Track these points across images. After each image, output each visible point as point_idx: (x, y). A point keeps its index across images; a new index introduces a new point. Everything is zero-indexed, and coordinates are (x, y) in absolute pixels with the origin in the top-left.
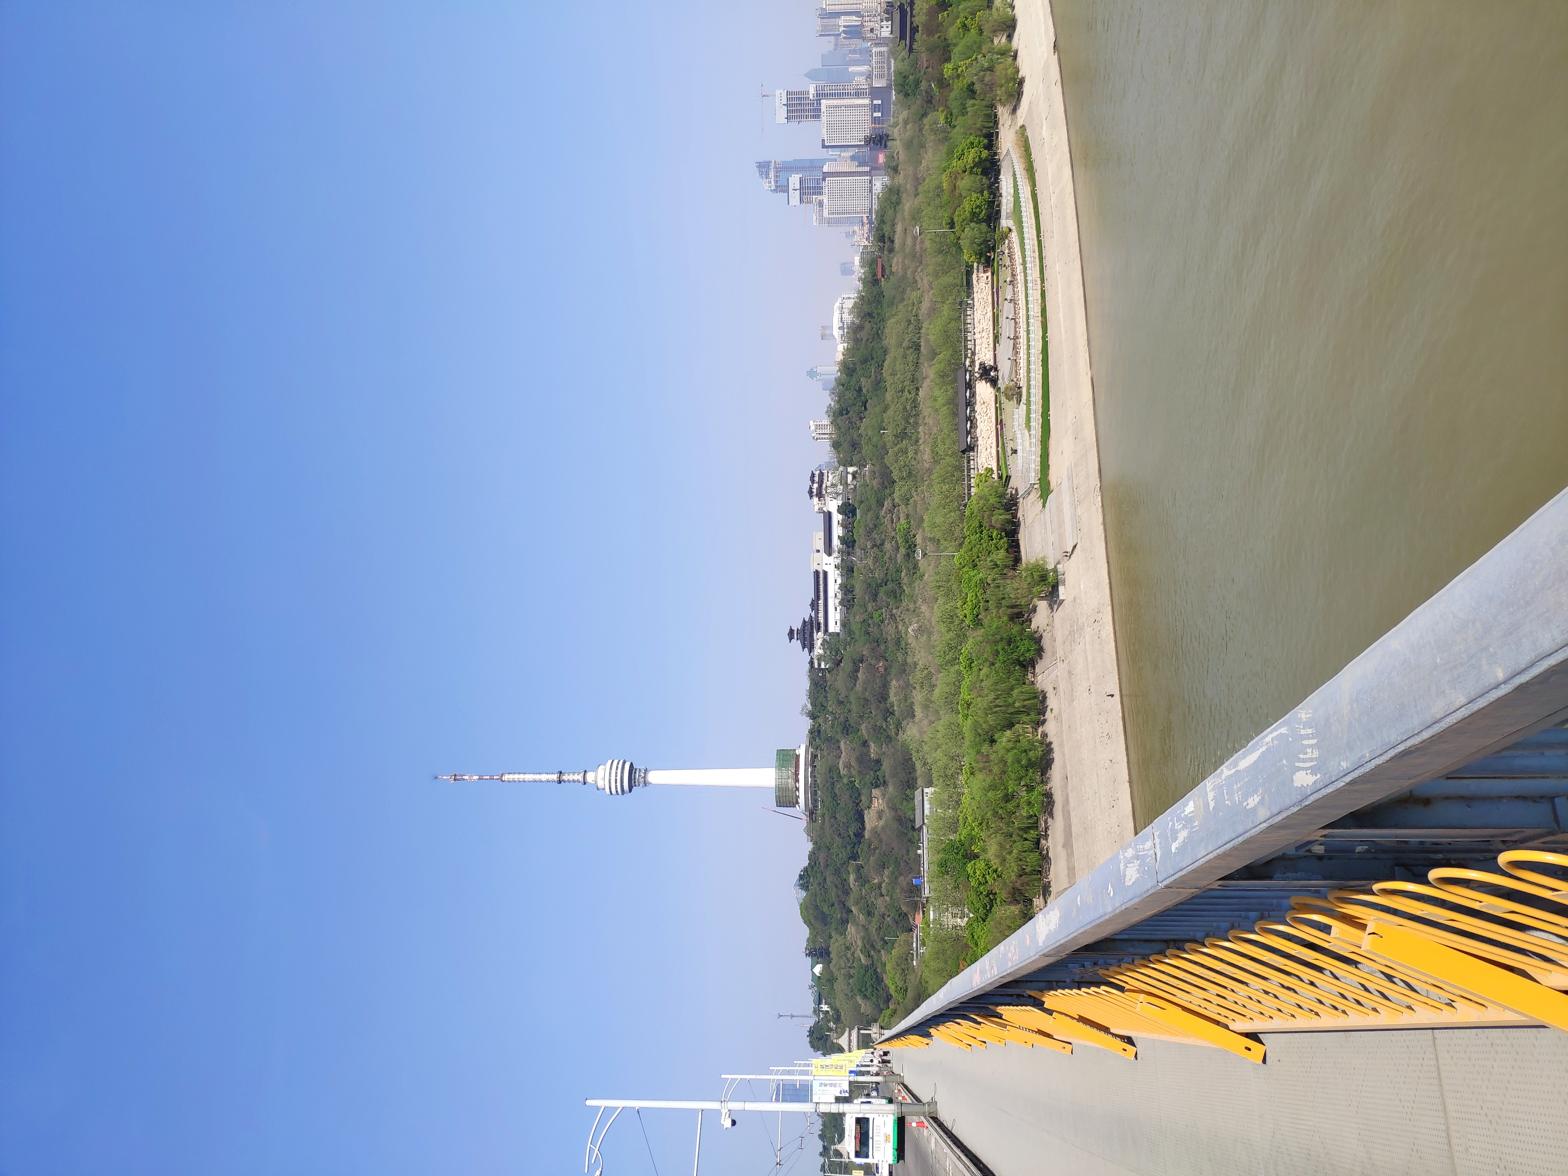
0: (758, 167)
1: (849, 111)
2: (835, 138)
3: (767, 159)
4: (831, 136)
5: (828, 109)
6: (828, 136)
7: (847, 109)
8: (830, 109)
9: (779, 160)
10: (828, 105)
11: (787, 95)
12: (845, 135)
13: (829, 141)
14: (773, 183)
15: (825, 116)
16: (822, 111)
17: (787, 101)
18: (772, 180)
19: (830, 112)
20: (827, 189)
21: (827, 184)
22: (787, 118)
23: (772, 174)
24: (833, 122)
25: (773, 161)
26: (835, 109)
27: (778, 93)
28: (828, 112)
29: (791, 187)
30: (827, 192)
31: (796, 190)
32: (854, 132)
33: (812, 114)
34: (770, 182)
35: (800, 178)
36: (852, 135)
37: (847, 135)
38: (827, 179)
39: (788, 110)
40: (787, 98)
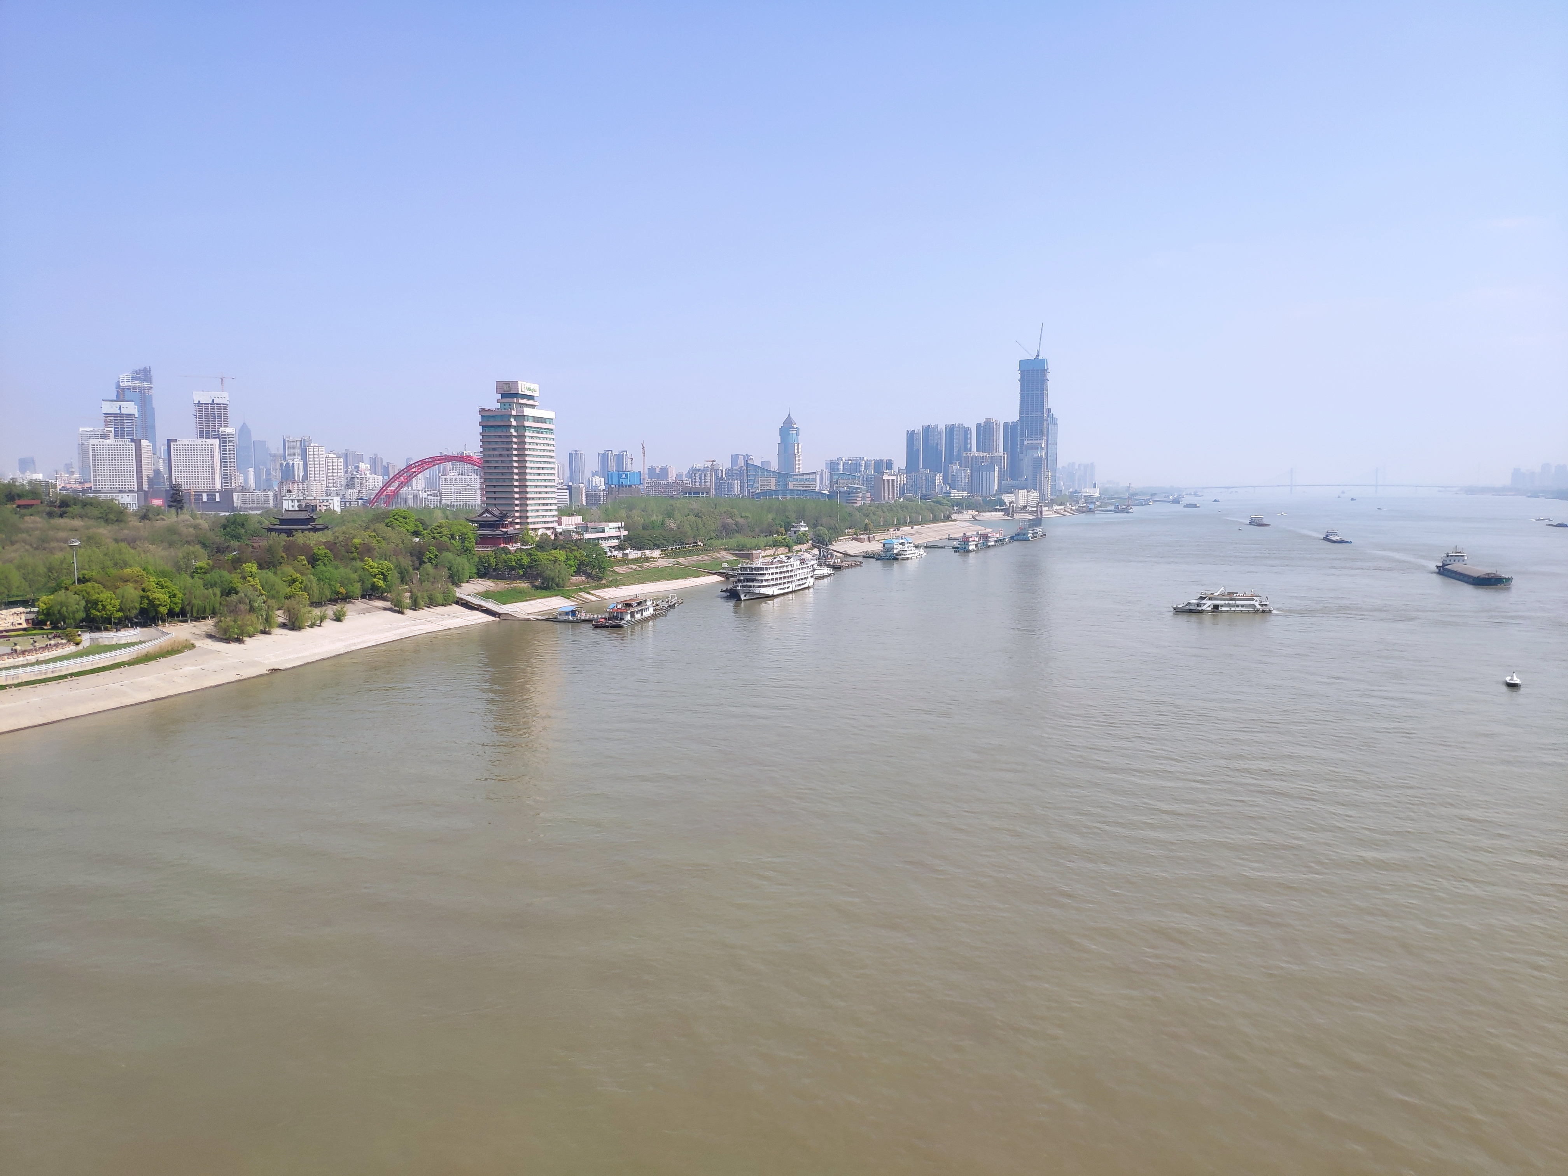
0: (145, 369)
1: (208, 468)
2: (179, 454)
3: (154, 380)
4: (181, 449)
5: (210, 446)
6: (181, 446)
7: (210, 466)
8: (209, 449)
9: (153, 392)
10: (214, 446)
11: (223, 404)
12: (182, 463)
13: (175, 446)
14: (127, 384)
15: (202, 443)
16: (207, 440)
17: (217, 404)
18: (130, 384)
19: (207, 449)
20: (122, 444)
21: (128, 443)
22: (199, 403)
23: (137, 384)
24: (196, 451)
25: (152, 386)
26: (210, 454)
27: (226, 394)
28: (207, 446)
29: (123, 404)
30: (118, 444)
31: (120, 409)
32: (185, 473)
33: (204, 429)
34: (128, 382)
35: (134, 415)
36: (182, 471)
37: (182, 466)
38: (133, 444)
39: (208, 404)
40: (220, 404)
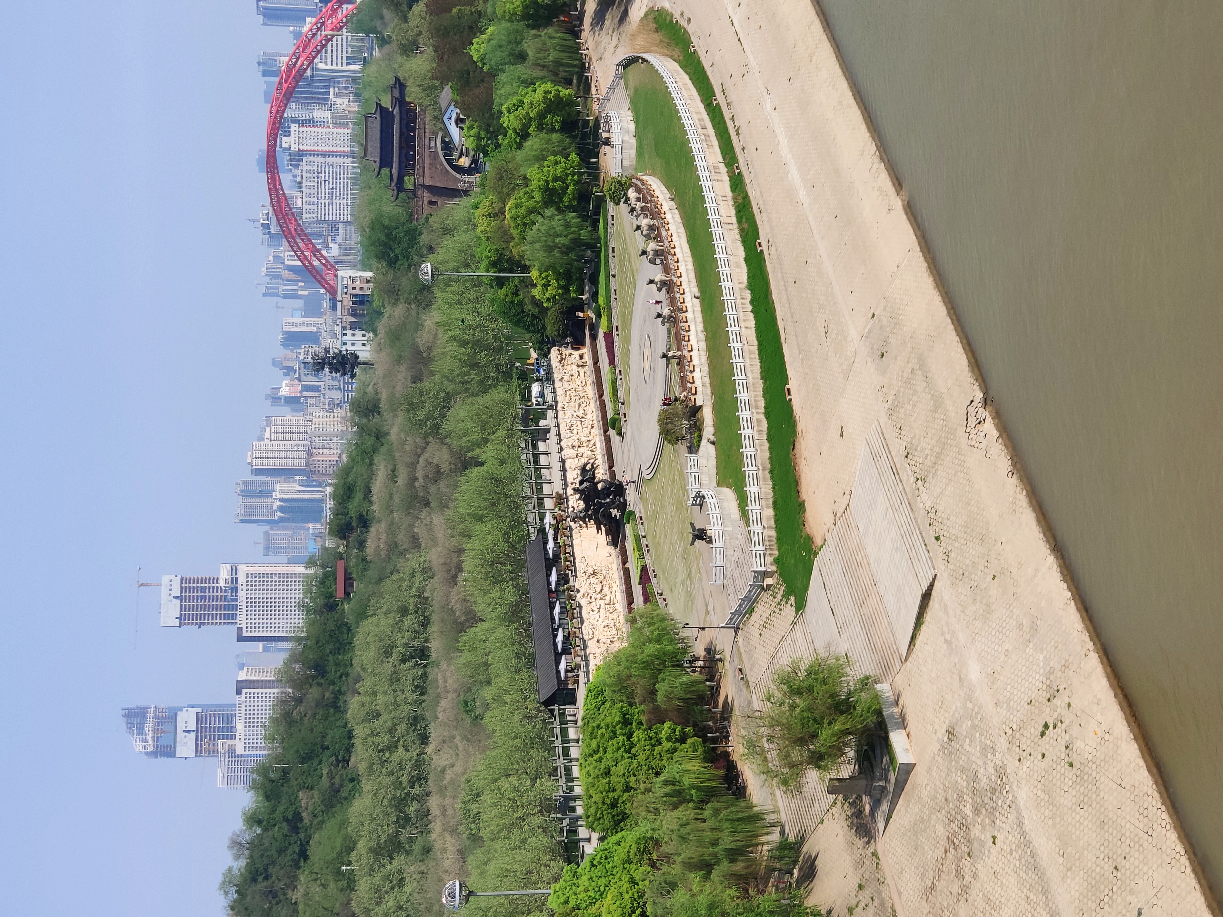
0: (125, 716)
1: (285, 583)
2: (261, 625)
3: (142, 704)
4: (253, 621)
5: (249, 579)
6: (249, 621)
7: (282, 579)
8: (254, 579)
9: (162, 705)
10: (250, 572)
11: (182, 583)
12: (277, 621)
13: (249, 629)
14: (150, 742)
15: (245, 590)
16: (240, 582)
17: (181, 592)
18: (149, 737)
19: (254, 584)
20: (243, 709)
21: (243, 699)
22: (180, 618)
23: (149, 727)
24: (257, 600)
25: (153, 706)
26: (262, 579)
27: (165, 579)
28: (249, 583)
29: (181, 726)
30: (243, 712)
31: (188, 732)
32: (293, 617)
33: (223, 612)
34: (146, 740)
35: (197, 713)
36: (289, 621)
37: (281, 621)
38: (244, 691)
39: (181, 605)
40: (182, 588)
